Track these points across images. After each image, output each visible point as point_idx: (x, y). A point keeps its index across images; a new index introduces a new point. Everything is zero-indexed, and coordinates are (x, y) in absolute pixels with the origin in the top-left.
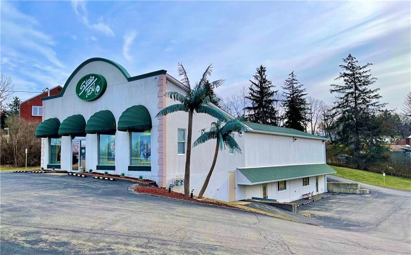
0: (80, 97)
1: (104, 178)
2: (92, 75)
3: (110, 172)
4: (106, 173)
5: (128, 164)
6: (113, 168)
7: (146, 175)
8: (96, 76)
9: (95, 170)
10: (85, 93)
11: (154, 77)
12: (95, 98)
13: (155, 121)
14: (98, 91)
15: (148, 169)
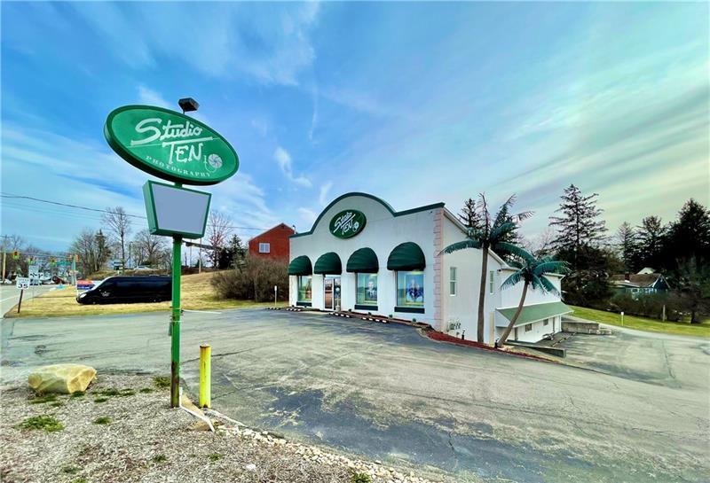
0: (334, 234)
1: (368, 319)
2: (349, 211)
3: (374, 313)
4: (370, 314)
5: (395, 305)
6: (376, 308)
7: (419, 317)
8: (354, 212)
9: (353, 310)
10: (340, 230)
11: (429, 211)
12: (351, 235)
13: (430, 259)
14: (356, 227)
15: (421, 311)
